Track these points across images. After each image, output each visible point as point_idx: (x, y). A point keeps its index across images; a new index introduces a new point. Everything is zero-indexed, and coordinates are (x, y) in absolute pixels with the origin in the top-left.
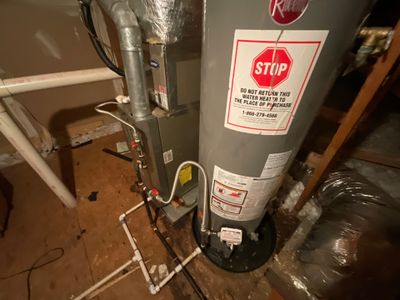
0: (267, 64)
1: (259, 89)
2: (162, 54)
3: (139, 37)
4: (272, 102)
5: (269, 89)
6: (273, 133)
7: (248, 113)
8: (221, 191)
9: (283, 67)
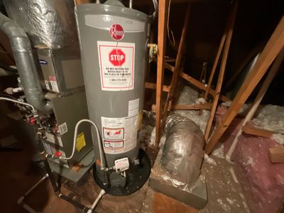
0: (115, 56)
1: (114, 67)
2: (50, 55)
3: (29, 44)
4: (122, 73)
5: (119, 67)
7: (113, 80)
9: (122, 57)
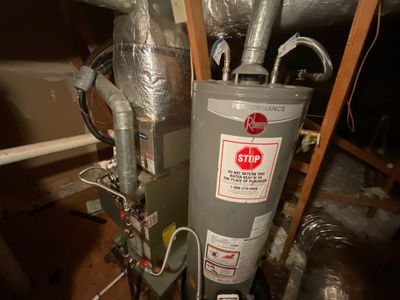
0: (246, 156)
1: (242, 171)
2: (152, 130)
4: (253, 179)
5: (249, 171)
6: (256, 201)
7: (235, 188)
8: (214, 254)
9: (257, 158)
